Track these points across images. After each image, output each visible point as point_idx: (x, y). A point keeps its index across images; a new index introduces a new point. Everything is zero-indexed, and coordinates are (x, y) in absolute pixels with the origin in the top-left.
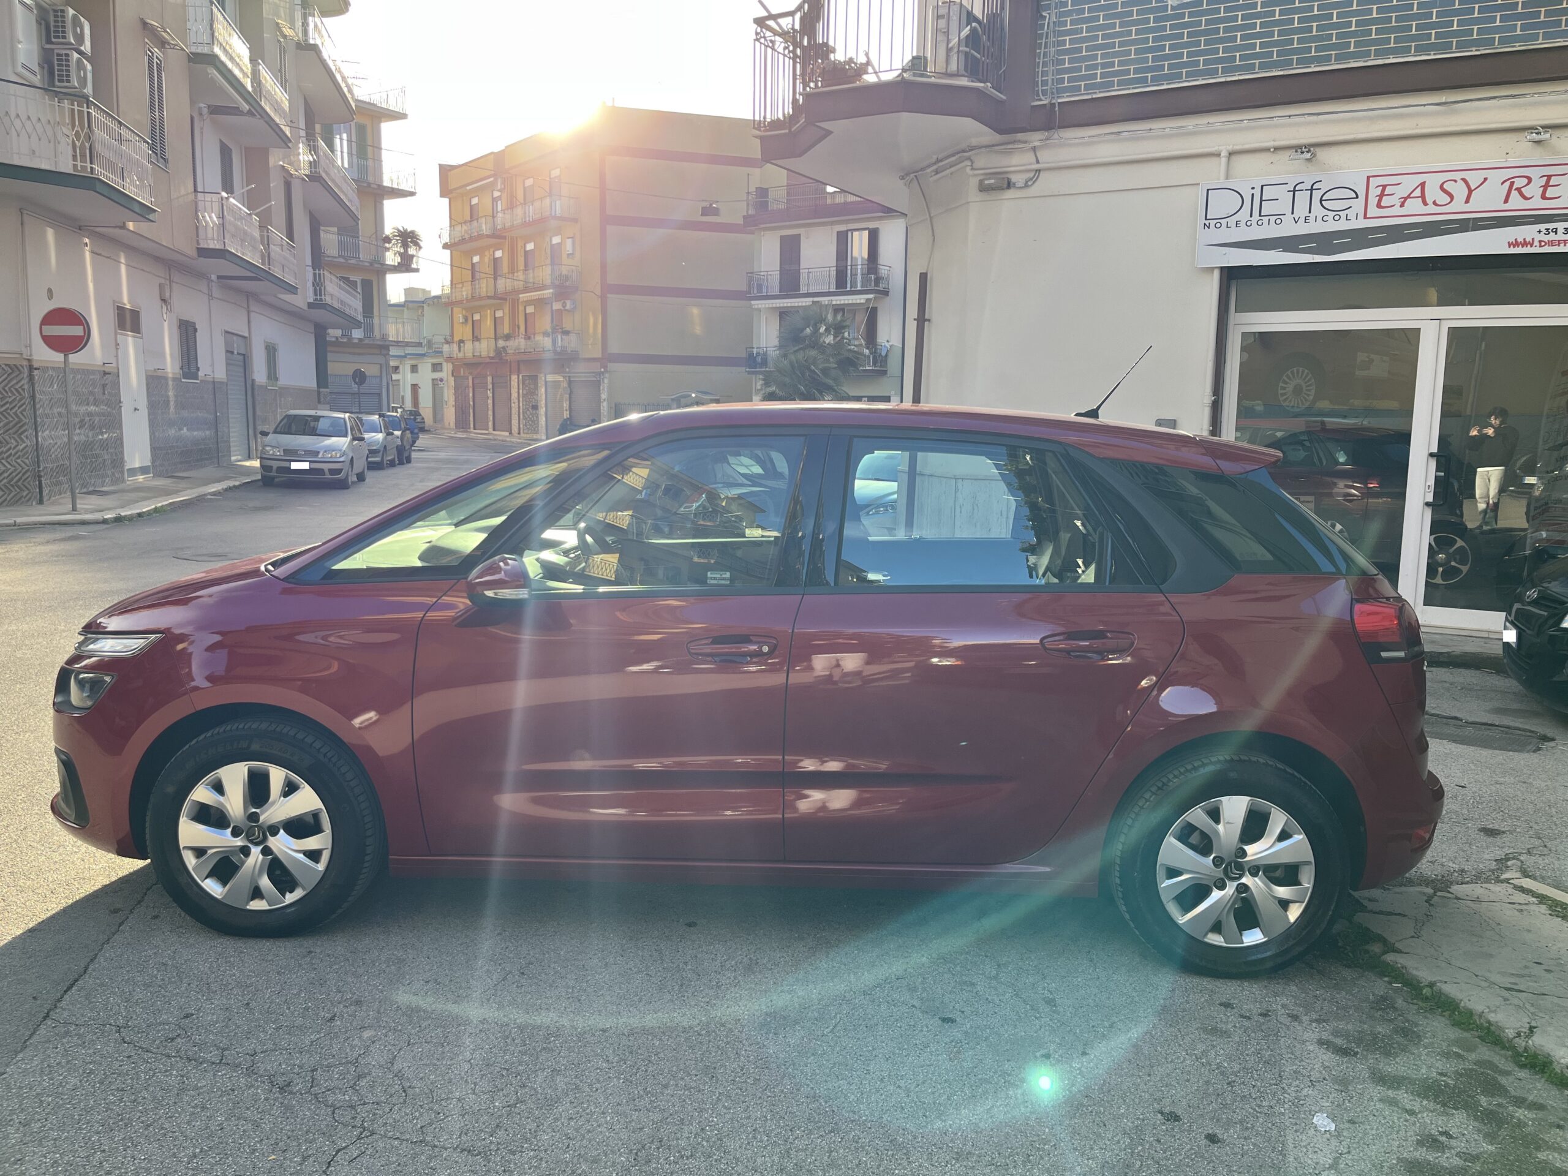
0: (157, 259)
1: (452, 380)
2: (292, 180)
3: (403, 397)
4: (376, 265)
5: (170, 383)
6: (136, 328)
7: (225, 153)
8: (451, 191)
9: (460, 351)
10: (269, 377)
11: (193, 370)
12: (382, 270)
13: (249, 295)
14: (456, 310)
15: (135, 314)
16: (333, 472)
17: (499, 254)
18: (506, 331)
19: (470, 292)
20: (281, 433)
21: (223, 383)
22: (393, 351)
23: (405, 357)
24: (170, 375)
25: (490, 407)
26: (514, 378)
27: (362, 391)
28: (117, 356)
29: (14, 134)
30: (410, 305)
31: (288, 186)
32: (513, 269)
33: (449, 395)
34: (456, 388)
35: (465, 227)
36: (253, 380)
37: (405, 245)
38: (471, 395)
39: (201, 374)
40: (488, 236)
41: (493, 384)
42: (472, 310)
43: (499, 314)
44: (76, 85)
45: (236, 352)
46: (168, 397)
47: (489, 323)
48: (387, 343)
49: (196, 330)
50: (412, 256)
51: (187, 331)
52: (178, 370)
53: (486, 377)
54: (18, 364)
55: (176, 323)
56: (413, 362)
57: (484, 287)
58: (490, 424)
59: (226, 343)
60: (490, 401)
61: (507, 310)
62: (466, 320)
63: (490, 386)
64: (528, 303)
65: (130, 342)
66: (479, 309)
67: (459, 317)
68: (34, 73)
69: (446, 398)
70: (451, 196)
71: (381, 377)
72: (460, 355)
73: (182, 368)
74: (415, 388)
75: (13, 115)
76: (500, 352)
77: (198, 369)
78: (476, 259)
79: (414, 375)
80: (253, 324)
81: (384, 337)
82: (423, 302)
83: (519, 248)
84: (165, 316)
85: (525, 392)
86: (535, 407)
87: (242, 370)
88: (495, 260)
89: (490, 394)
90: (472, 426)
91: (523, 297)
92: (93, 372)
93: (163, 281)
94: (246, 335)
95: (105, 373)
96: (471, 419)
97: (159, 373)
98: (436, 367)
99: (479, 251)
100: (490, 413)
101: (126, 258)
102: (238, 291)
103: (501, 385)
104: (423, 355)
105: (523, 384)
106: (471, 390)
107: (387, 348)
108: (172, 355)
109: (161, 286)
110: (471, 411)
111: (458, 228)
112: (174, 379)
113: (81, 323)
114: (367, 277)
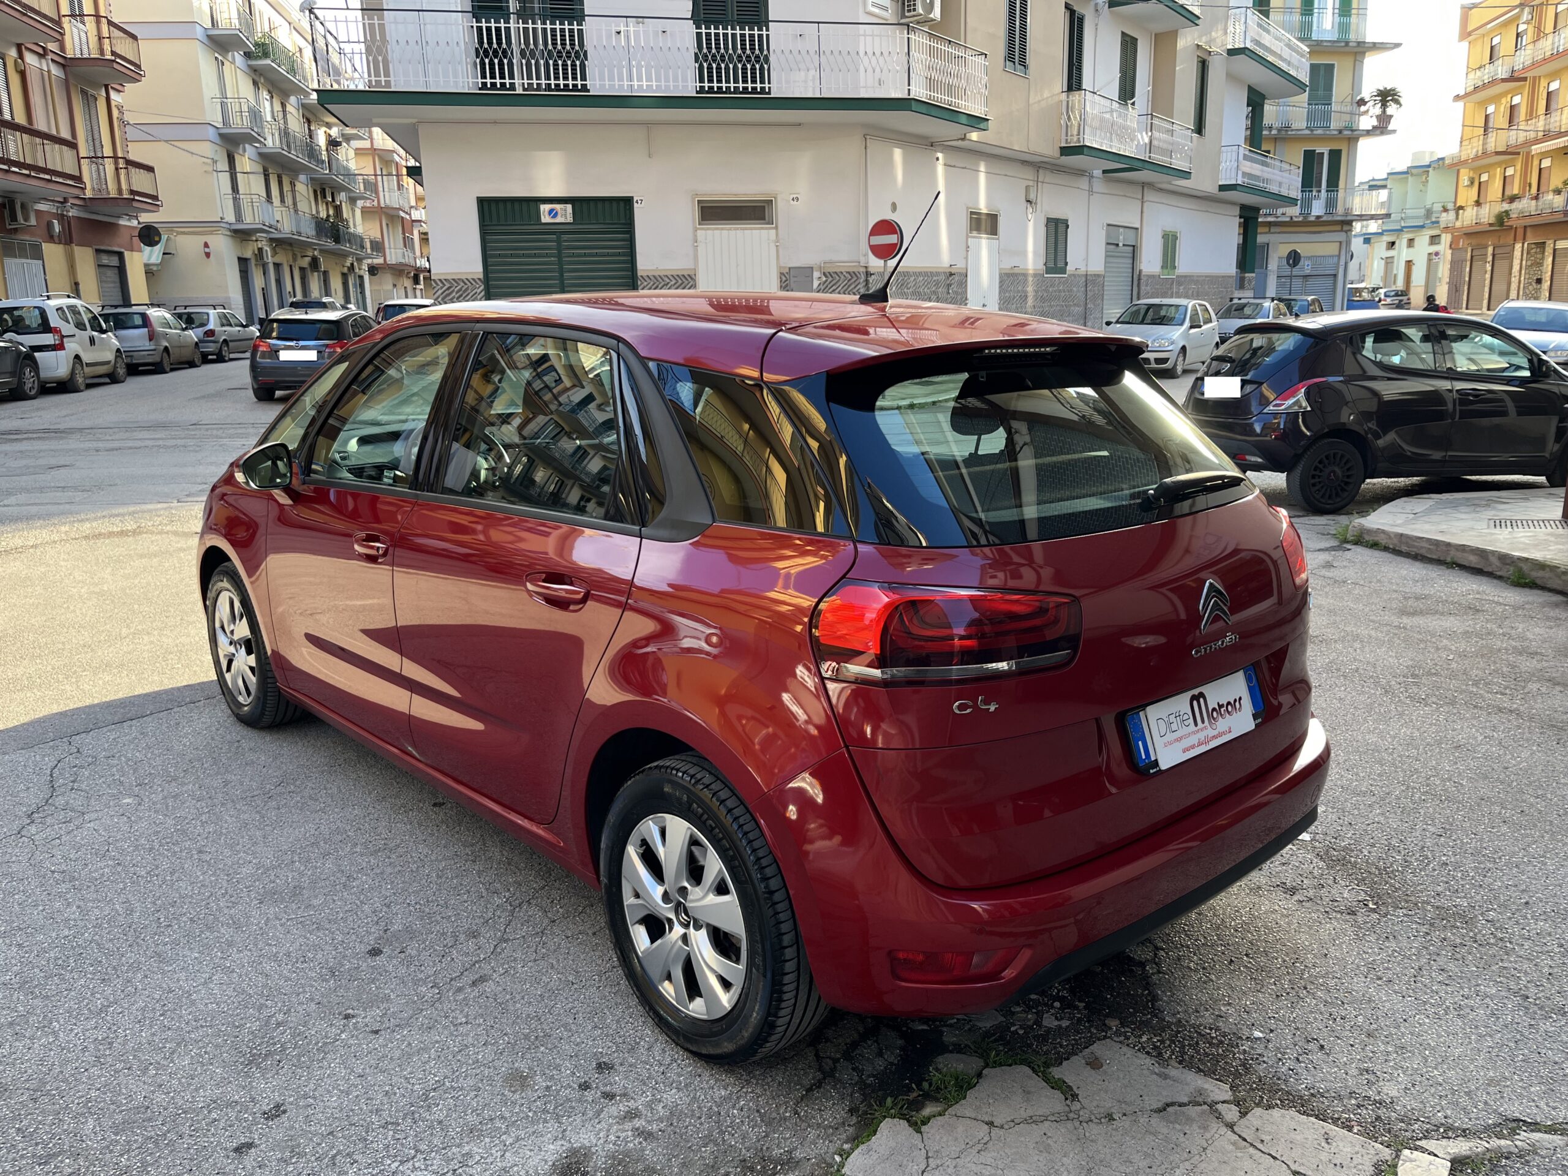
0: (1024, 162)
1: (1449, 252)
2: (1210, 59)
3: (1395, 276)
4: (1346, 133)
5: (1030, 279)
6: (993, 231)
7: (1129, 45)
8: (1469, 34)
9: (1457, 218)
10: (1164, 266)
11: (1061, 264)
12: (1352, 137)
13: (1144, 185)
14: (1462, 171)
15: (993, 218)
16: (1158, 361)
17: (1517, 100)
18: (1516, 191)
19: (1480, 148)
20: (1122, 323)
21: (1099, 276)
22: (1357, 227)
23: (1401, 230)
24: (1031, 272)
25: (1487, 282)
26: (1518, 246)
27: (1294, 273)
28: (966, 258)
29: (862, 70)
30: (1414, 171)
31: (1203, 65)
32: (1531, 114)
33: (1444, 271)
34: (1453, 262)
35: (1478, 73)
36: (1140, 271)
37: (1384, 105)
38: (1468, 269)
39: (1070, 268)
40: (1504, 80)
41: (1494, 255)
42: (1480, 171)
43: (1510, 172)
44: (921, 11)
45: (1121, 244)
46: (1026, 292)
47: (1498, 184)
48: (1349, 218)
49: (1067, 227)
50: (1391, 116)
51: (1057, 229)
52: (1041, 267)
53: (1486, 247)
54: (855, 270)
55: (1043, 221)
56: (1410, 236)
57: (1497, 141)
58: (1485, 302)
59: (1108, 235)
60: (1488, 276)
61: (1519, 167)
62: (1472, 183)
63: (1490, 258)
64: (1544, 155)
65: (983, 244)
66: (1487, 168)
67: (1464, 180)
68: (885, 9)
69: (1440, 275)
70: (1470, 38)
71: (1339, 256)
72: (1458, 224)
73: (1045, 264)
74: (1409, 264)
75: (862, 54)
76: (1502, 219)
77: (1066, 264)
78: (1491, 109)
79: (1411, 250)
80: (1145, 215)
81: (1348, 211)
82: (1429, 166)
83: (1541, 89)
84: (1030, 216)
85: (1529, 263)
86: (1539, 281)
87: (1130, 261)
88: (1512, 107)
89: (1489, 267)
90: (1464, 306)
91: (1536, 149)
92: (938, 274)
93: (1031, 183)
94: (1137, 225)
95: (951, 274)
96: (1465, 298)
97: (1016, 271)
98: (1434, 240)
99: (1495, 99)
100: (1487, 289)
101: (987, 166)
102: (1131, 182)
103: (1502, 255)
104: (1422, 227)
105: (1528, 253)
106: (1468, 263)
107: (1349, 223)
108: (1035, 253)
109: (1027, 188)
110: (1466, 288)
111: (1471, 76)
112: (1035, 275)
113: (895, 232)
114: (1335, 147)
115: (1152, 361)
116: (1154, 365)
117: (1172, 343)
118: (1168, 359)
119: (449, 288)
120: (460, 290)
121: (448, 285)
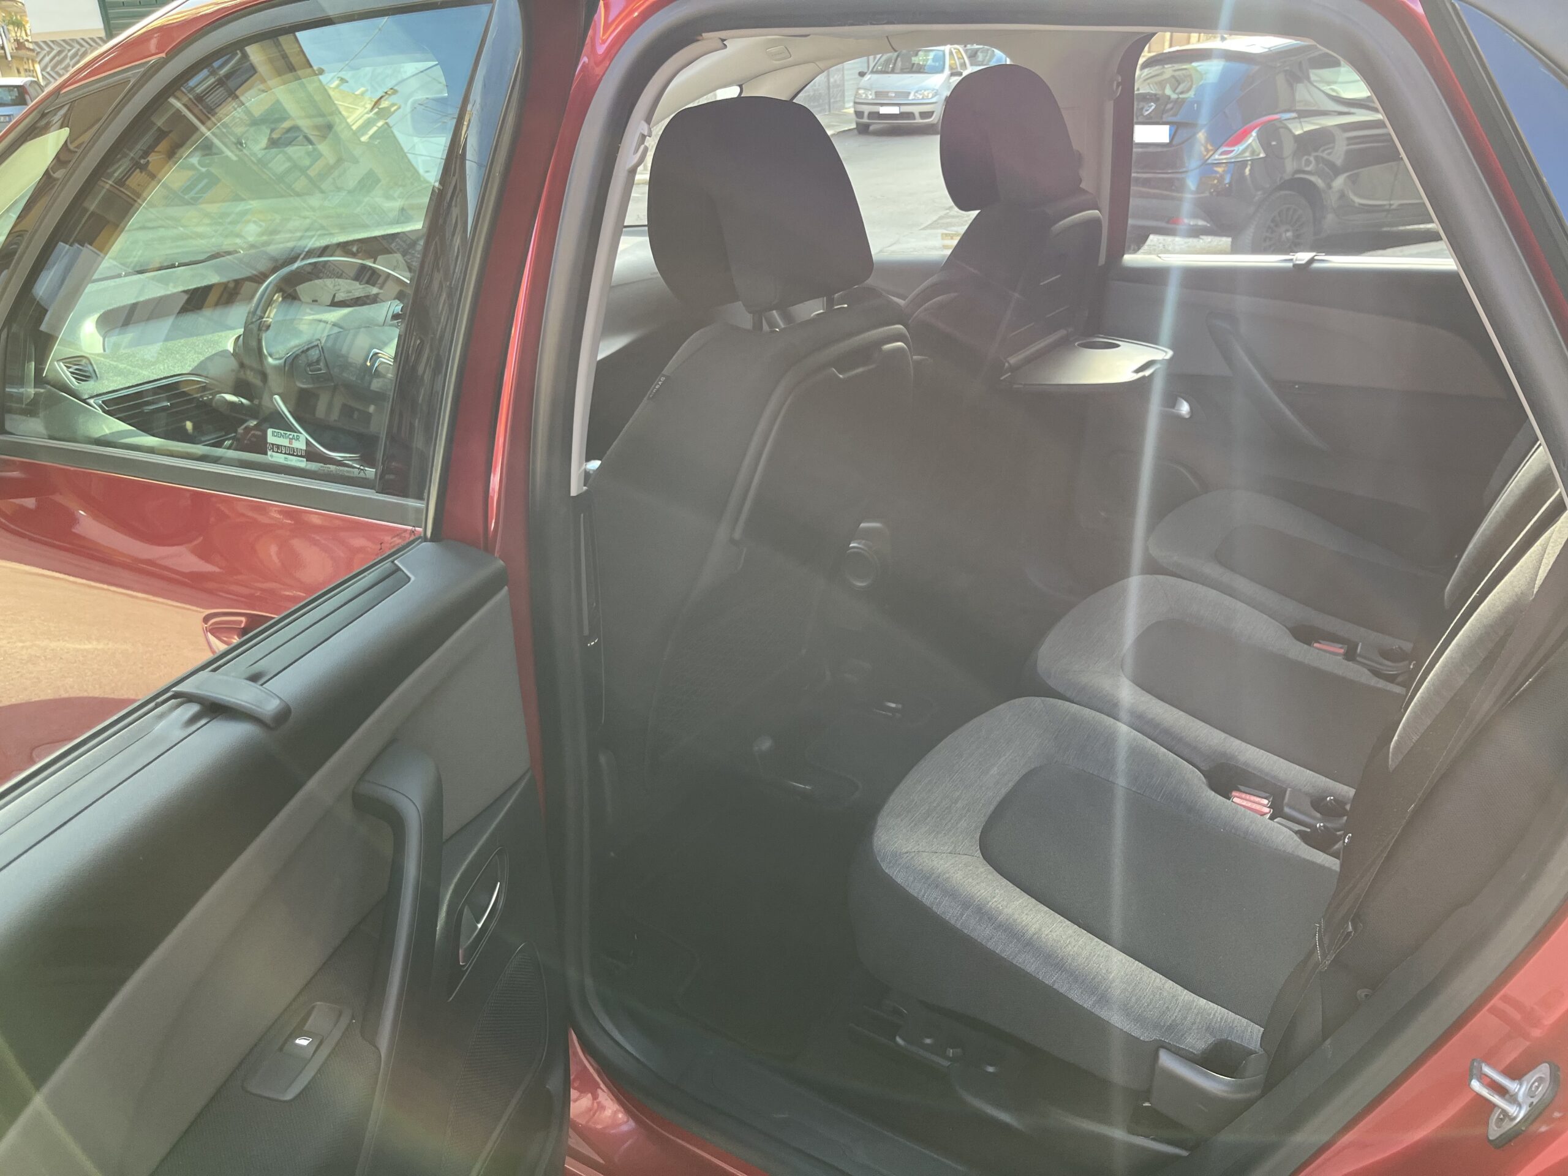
16: (922, 115)
20: (877, 72)
115: (917, 115)
116: (919, 120)
117: (936, 94)
118: (932, 113)
119: (59, 53)
120: (75, 54)
121: (57, 49)
